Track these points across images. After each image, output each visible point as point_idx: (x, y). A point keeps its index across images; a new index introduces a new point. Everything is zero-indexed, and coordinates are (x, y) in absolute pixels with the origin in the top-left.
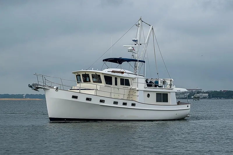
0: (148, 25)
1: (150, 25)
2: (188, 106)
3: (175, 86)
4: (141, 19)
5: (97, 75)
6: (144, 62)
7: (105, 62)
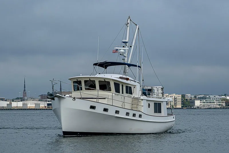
0: (135, 24)
5: (105, 81)
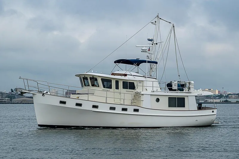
0: (168, 22)
1: (170, 23)
2: (213, 112)
3: (201, 89)
4: (158, 16)
6: (156, 63)
7: (117, 64)
